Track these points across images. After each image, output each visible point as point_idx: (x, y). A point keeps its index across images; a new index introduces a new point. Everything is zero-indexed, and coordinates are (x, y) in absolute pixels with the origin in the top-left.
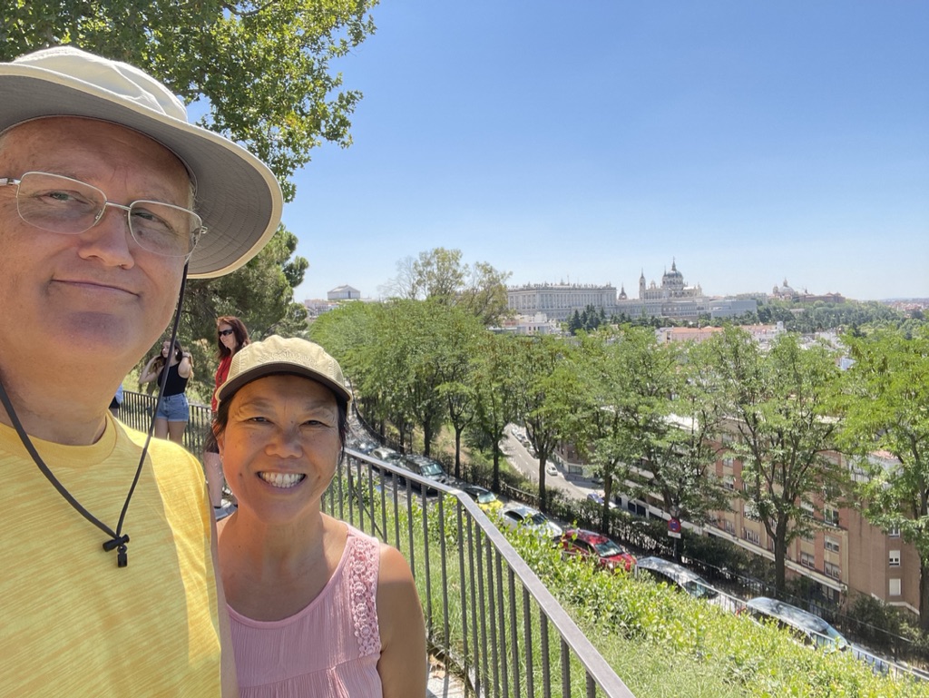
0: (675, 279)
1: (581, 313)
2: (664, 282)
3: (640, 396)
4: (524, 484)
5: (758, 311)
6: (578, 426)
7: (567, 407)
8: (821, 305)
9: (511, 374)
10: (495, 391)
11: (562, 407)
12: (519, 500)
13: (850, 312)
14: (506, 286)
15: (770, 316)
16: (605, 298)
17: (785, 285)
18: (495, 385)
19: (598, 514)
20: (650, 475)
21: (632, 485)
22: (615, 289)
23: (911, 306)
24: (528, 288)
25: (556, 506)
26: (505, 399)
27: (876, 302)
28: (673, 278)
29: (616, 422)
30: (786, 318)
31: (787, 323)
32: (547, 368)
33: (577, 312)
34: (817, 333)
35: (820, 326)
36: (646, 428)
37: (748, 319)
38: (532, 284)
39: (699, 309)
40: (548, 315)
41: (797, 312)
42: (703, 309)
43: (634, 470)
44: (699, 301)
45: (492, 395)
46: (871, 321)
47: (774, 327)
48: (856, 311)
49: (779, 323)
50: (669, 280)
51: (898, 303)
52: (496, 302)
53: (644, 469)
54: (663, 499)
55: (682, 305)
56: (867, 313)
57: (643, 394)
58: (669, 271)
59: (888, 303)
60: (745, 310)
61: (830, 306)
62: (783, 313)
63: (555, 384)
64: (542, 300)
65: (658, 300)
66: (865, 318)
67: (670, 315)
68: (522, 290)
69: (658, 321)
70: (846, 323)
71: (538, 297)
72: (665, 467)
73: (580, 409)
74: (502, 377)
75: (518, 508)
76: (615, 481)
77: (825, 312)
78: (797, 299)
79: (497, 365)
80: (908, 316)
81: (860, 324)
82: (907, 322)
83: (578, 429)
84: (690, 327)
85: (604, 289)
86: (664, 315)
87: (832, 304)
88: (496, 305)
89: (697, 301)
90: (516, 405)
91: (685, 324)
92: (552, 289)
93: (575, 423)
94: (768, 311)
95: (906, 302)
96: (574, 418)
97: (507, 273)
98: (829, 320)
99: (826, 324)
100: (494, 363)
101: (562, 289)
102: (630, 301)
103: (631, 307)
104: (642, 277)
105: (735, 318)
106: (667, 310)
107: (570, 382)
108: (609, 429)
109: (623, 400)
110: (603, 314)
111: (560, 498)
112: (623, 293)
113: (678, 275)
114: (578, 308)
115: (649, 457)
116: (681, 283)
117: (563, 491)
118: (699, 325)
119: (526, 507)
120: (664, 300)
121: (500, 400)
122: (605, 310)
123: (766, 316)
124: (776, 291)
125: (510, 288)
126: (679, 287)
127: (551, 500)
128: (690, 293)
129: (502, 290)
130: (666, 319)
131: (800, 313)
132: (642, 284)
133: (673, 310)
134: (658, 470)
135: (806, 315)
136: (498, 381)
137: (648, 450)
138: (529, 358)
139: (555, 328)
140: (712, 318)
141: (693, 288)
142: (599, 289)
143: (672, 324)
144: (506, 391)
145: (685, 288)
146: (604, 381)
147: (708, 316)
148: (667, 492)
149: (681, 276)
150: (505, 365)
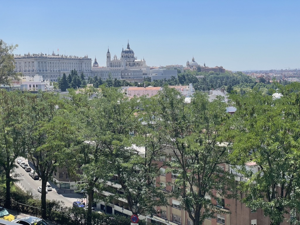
0: (129, 54)
1: (67, 75)
2: (122, 56)
3: (113, 134)
4: (30, 200)
5: (179, 77)
6: (70, 156)
7: (63, 143)
8: (212, 74)
9: (20, 120)
10: (8, 134)
11: (59, 143)
12: (26, 212)
13: (228, 78)
14: (13, 55)
15: (185, 80)
16: (84, 65)
17: (193, 61)
18: (7, 129)
19: (84, 216)
20: (119, 186)
21: (107, 194)
22: (91, 59)
23: (259, 75)
24: (28, 57)
25: (54, 213)
26: (15, 139)
27: (241, 72)
28: (128, 54)
29: (96, 152)
30: (193, 81)
31: (195, 84)
32: (47, 115)
33: (64, 75)
34: (211, 91)
35: (212, 86)
36: (117, 155)
37: (173, 81)
38: (31, 54)
39: (144, 74)
40: (43, 77)
41: (200, 78)
42: (146, 74)
43: (109, 183)
44: (144, 70)
45: (5, 136)
46: (239, 84)
47: (187, 87)
48: (231, 78)
49: (190, 84)
50: (125, 55)
51: (253, 73)
52: (6, 66)
53: (116, 183)
54: (127, 202)
55: (134, 72)
56: (237, 79)
57: (114, 132)
58: (126, 49)
59: (247, 73)
60: (171, 76)
61: (217, 74)
62: (192, 78)
63: (54, 127)
64: (39, 66)
65: (119, 68)
66: (236, 82)
67: (126, 78)
68: (24, 58)
69: (119, 82)
70: (226, 85)
71: (36, 63)
72: (128, 180)
73: (72, 144)
74: (13, 123)
75: (27, 218)
76: (96, 192)
77: (215, 78)
78: (199, 69)
79: (9, 114)
80: (258, 81)
81: (233, 85)
82: (257, 84)
83: (71, 158)
84: (139, 86)
85: (83, 59)
86: (123, 78)
87: (218, 73)
88: (6, 69)
89: (143, 69)
90: (24, 143)
91: (136, 84)
92: (46, 58)
93: (68, 154)
94: (184, 76)
95: (256, 72)
96: (68, 151)
97: (14, 45)
98: (217, 83)
99: (215, 86)
100: (7, 113)
101: (53, 58)
102: (100, 68)
103: (102, 72)
104: (108, 52)
105: (165, 80)
106: (125, 75)
107: (65, 125)
108: (91, 156)
109: (103, 137)
110: (82, 77)
111: (57, 208)
112: (96, 63)
113: (131, 52)
114: (65, 72)
115: (119, 174)
116: (133, 57)
117: (59, 202)
118: (145, 85)
119: (32, 217)
120: (122, 68)
121: (12, 140)
122: (84, 74)
123: (183, 80)
124: (188, 64)
125: (15, 56)
126: (132, 60)
127: (50, 209)
128: (138, 64)
129: (10, 57)
130: (124, 81)
131: (201, 78)
132: (108, 57)
133: (128, 75)
134: (124, 183)
135: (204, 79)
136: (9, 126)
137: (118, 169)
138: (34, 108)
139: (48, 86)
140: (152, 81)
141: (140, 60)
142: (80, 59)
143: (128, 84)
144: (16, 133)
145: (135, 61)
146: (89, 124)
147: (149, 79)
148: (129, 197)
149: (133, 52)
150: (15, 114)
